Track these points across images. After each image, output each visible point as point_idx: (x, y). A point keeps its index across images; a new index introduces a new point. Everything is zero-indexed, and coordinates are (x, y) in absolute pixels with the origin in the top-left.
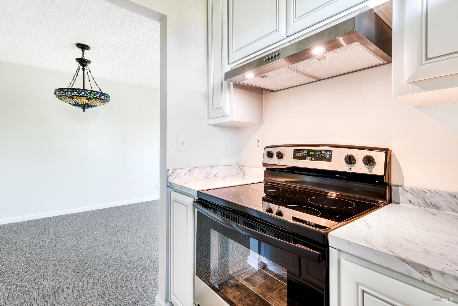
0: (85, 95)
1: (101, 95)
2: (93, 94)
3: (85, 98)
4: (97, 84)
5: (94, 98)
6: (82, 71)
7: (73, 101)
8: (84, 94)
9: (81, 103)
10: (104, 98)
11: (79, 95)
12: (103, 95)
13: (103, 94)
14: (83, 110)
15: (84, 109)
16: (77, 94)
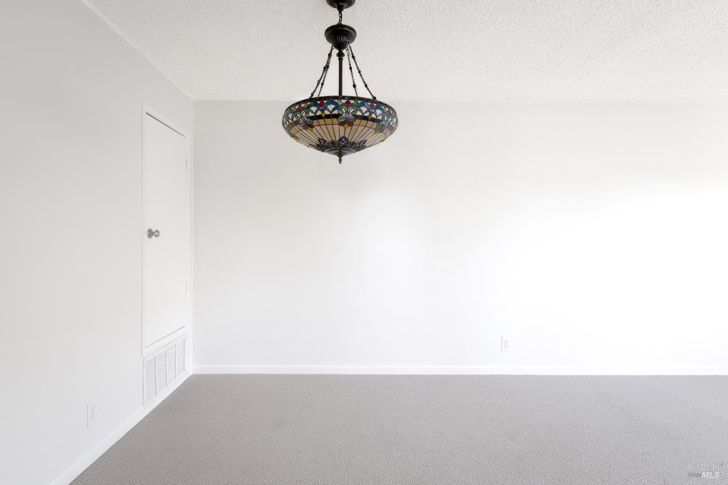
0: (336, 112)
1: (372, 106)
2: (352, 105)
3: (335, 120)
4: (366, 86)
5: (357, 117)
6: (338, 61)
7: (313, 135)
8: (334, 109)
9: (330, 140)
10: (380, 118)
11: (323, 115)
12: (378, 108)
13: (380, 105)
14: (338, 158)
15: (340, 155)
16: (319, 113)
